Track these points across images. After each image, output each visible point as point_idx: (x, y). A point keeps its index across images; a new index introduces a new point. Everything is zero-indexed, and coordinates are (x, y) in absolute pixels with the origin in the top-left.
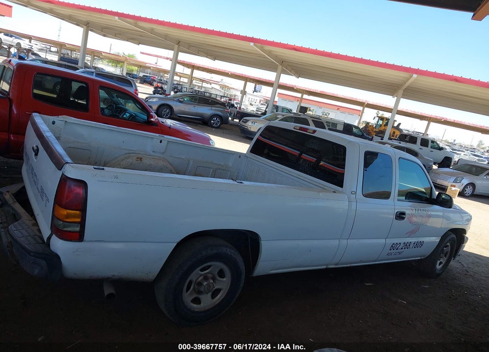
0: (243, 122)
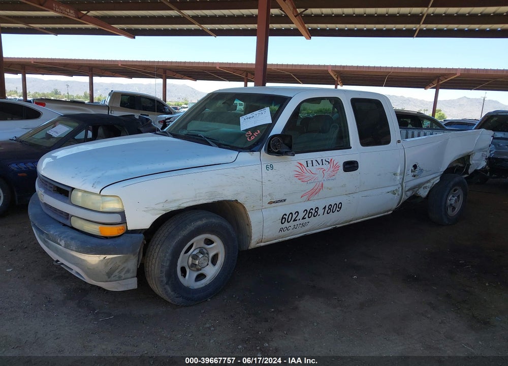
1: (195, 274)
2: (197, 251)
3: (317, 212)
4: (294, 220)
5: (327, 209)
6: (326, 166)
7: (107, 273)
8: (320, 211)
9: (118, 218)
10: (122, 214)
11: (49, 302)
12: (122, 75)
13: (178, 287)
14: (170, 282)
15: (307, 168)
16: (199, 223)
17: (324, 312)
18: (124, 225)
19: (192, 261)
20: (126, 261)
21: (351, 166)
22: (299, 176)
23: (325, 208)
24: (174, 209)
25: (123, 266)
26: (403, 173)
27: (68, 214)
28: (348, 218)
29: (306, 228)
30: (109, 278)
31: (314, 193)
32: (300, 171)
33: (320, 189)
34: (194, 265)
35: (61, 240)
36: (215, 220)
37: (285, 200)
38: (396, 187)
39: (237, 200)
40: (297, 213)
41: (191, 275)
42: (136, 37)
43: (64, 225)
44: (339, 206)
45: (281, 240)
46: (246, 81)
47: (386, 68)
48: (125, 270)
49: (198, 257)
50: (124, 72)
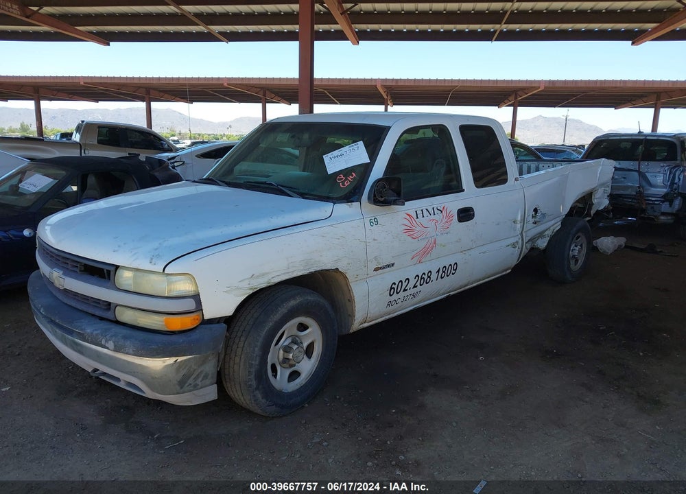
1: (288, 372)
2: (289, 340)
3: (429, 277)
4: (405, 290)
5: (441, 272)
6: (438, 216)
7: (179, 382)
8: (434, 276)
9: (190, 305)
10: (196, 297)
11: (84, 429)
12: (83, 97)
13: (270, 392)
14: (260, 387)
15: (417, 220)
16: (293, 303)
17: (459, 408)
18: (200, 313)
19: (284, 355)
20: (204, 362)
21: (466, 214)
22: (409, 231)
23: (438, 271)
24: (263, 286)
25: (199, 371)
26: (523, 220)
27: (109, 304)
28: (465, 282)
29: (418, 299)
30: (181, 388)
31: (426, 252)
32: (409, 225)
33: (432, 248)
34: (286, 360)
35: (106, 341)
36: (312, 298)
37: (393, 265)
38: (516, 239)
39: (337, 269)
40: (407, 281)
41: (283, 373)
42: (111, 43)
43: (102, 319)
44: (454, 268)
45: (387, 317)
46: (264, 102)
47: (452, 81)
48: (202, 376)
49: (291, 348)
50: (83, 93)
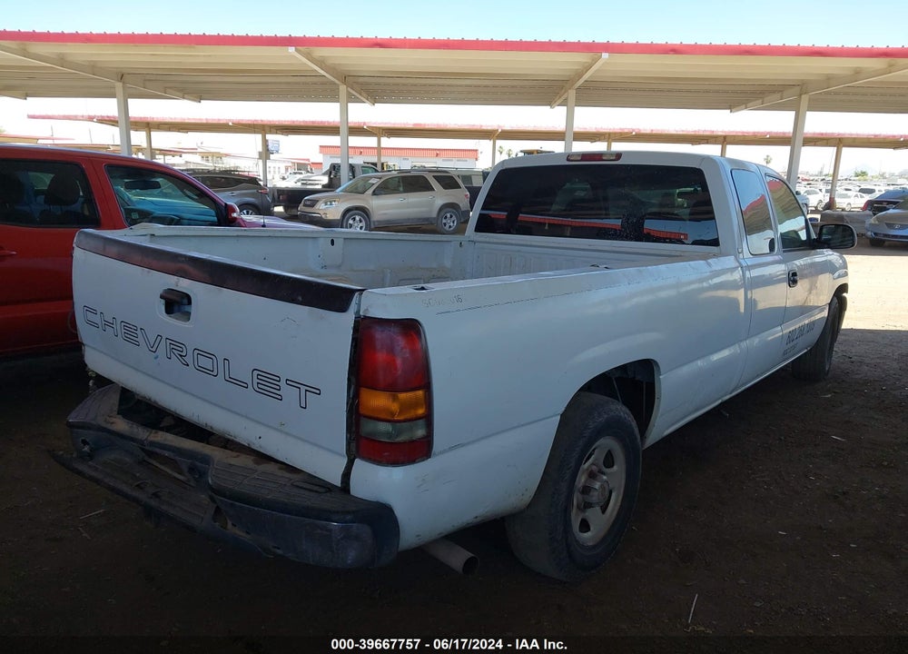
0: (305, 205)
